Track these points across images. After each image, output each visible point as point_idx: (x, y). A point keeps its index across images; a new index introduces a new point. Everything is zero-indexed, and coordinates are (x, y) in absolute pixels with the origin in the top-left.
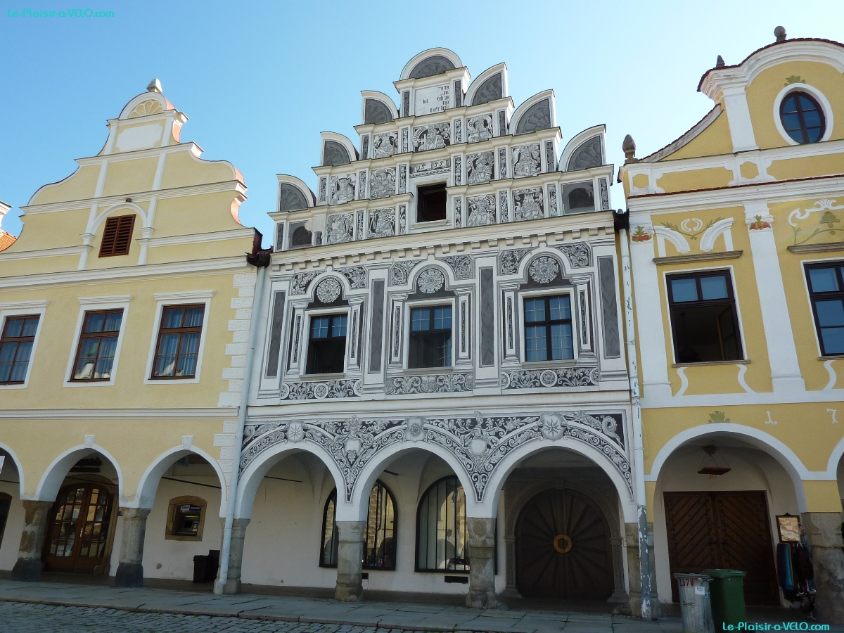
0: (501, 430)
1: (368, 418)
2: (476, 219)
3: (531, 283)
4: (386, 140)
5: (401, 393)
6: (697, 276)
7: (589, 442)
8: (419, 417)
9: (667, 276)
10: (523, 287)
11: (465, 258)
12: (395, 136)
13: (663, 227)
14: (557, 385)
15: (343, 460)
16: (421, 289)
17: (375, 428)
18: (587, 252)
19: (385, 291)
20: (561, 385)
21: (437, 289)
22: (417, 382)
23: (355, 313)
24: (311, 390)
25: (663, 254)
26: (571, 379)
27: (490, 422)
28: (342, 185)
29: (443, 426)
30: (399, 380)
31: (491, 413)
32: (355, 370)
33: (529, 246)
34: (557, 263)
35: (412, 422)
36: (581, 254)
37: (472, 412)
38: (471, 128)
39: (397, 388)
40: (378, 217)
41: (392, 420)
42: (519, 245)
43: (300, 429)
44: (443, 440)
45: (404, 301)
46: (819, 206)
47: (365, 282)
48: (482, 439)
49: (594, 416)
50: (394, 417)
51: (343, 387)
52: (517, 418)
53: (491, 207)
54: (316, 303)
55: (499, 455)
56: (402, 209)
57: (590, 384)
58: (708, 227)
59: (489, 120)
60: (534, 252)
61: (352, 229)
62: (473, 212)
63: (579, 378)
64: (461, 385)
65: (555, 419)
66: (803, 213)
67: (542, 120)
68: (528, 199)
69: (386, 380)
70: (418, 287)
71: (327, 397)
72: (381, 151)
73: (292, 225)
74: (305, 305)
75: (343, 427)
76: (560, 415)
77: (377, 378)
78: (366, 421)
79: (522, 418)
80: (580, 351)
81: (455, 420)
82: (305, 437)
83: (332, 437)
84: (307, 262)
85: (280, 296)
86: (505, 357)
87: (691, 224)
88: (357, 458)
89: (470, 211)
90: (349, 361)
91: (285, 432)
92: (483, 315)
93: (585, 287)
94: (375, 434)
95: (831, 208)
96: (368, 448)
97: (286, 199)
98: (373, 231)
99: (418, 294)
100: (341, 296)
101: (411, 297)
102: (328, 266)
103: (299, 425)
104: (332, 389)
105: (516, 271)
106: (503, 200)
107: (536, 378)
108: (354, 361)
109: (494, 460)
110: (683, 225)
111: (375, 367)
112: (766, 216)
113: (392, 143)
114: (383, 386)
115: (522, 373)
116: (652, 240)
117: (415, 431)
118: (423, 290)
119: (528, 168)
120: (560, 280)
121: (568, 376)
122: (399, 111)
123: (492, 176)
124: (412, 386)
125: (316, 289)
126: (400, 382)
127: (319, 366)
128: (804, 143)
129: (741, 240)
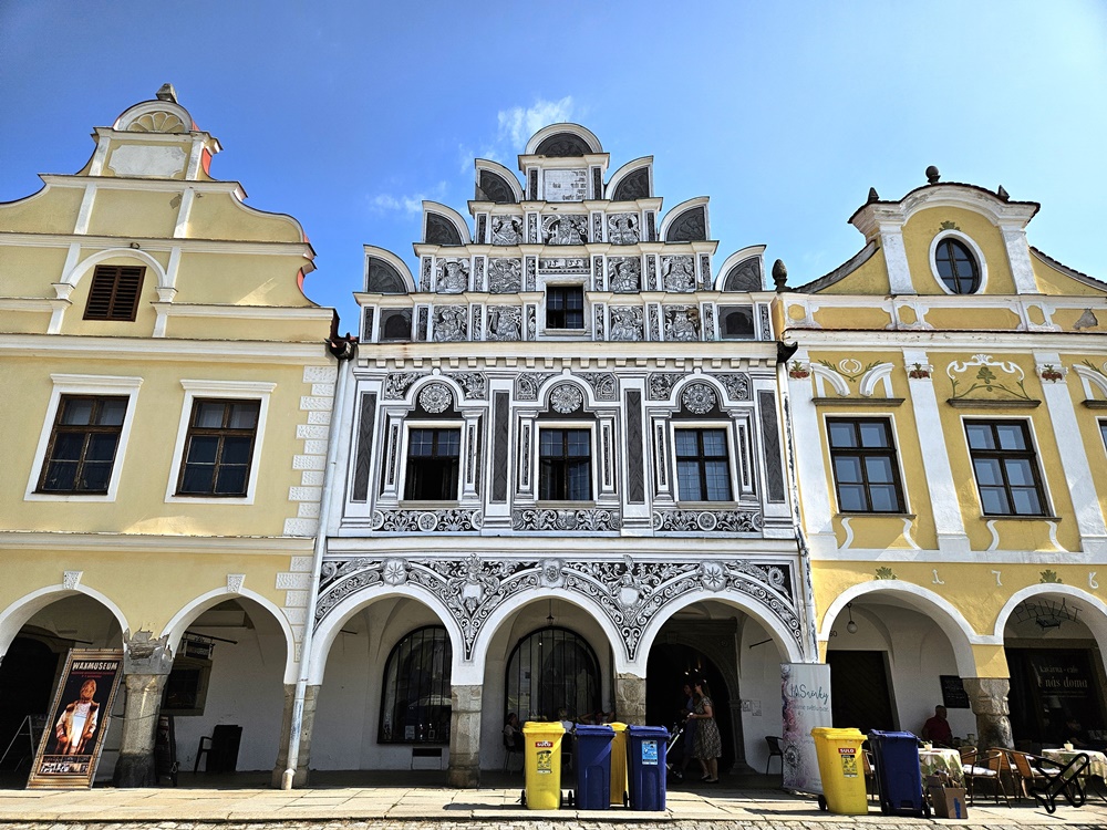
0: (656, 578)
1: (492, 558)
2: (620, 333)
3: (684, 414)
4: (507, 225)
5: (532, 529)
6: (857, 421)
7: (755, 595)
8: (556, 559)
9: (827, 418)
10: (676, 416)
11: (608, 376)
12: (519, 222)
13: (820, 365)
14: (716, 529)
15: (461, 608)
16: (554, 407)
17: (501, 570)
18: (747, 384)
19: (511, 406)
20: (721, 530)
21: (574, 409)
22: (552, 517)
23: (471, 429)
24: (413, 520)
25: (822, 393)
26: (731, 523)
27: (643, 568)
28: (451, 271)
29: (586, 571)
30: (530, 512)
31: (643, 557)
32: (472, 498)
33: (682, 370)
34: (713, 393)
35: (548, 564)
36: (740, 385)
37: (621, 556)
38: (613, 227)
39: (527, 523)
40: (499, 316)
41: (522, 561)
42: (670, 369)
43: (401, 568)
44: (587, 587)
45: (534, 420)
46: (975, 361)
47: (484, 392)
48: (633, 587)
49: (759, 566)
50: (527, 558)
51: (457, 518)
52: (674, 565)
53: (638, 320)
54: (418, 412)
55: (653, 607)
56: (532, 310)
57: (753, 530)
58: (867, 370)
59: (634, 220)
60: (689, 378)
61: (466, 326)
62: (617, 324)
63: (740, 522)
64: (606, 523)
65: (716, 567)
66: (961, 366)
67: (696, 230)
68: (679, 318)
69: (513, 512)
70: (551, 405)
71: (436, 530)
72: (501, 236)
73: (384, 312)
74: (404, 414)
75: (459, 567)
76: (722, 563)
77: (501, 510)
78: (490, 561)
79: (679, 565)
80: (741, 493)
81: (601, 564)
82: (408, 579)
83: (444, 580)
84: (406, 360)
85: (369, 399)
86: (656, 494)
87: (851, 366)
88: (478, 606)
89: (613, 322)
90: (465, 487)
91: (381, 571)
92: (630, 444)
93: (744, 422)
94: (501, 578)
95: (988, 364)
96: (491, 594)
97: (376, 278)
98: (494, 331)
99: (551, 414)
100: (452, 406)
101: (542, 416)
102: (434, 368)
103: (399, 563)
104: (442, 520)
105: (667, 397)
106: (653, 314)
107: (693, 520)
108: (472, 486)
109: (647, 612)
110: (842, 365)
112: (925, 364)
113: (515, 229)
114: (510, 519)
115: (677, 514)
116: (810, 377)
117: (552, 576)
118: (557, 408)
119: (680, 281)
120: (717, 412)
121: (729, 520)
122: (524, 192)
123: (639, 286)
124: (546, 521)
125: (419, 395)
126: (531, 516)
127: (423, 490)
128: (956, 293)
129: (901, 387)
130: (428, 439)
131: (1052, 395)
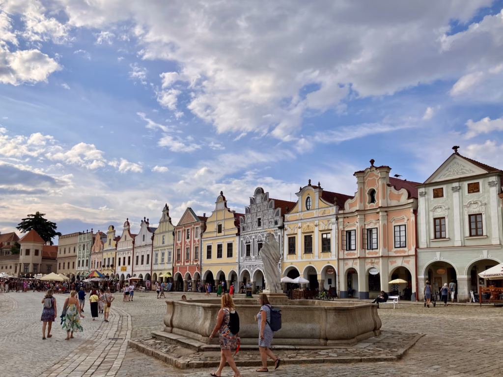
4: (253, 208)
5: (257, 260)
6: (291, 238)
9: (288, 238)
13: (288, 228)
16: (259, 240)
17: (254, 266)
19: (254, 240)
23: (251, 244)
25: (288, 233)
28: (248, 218)
35: (258, 265)
38: (263, 207)
40: (253, 225)
43: (246, 266)
47: (252, 238)
54: (246, 243)
58: (294, 228)
59: (266, 205)
61: (250, 228)
66: (305, 225)
68: (270, 223)
72: (253, 211)
83: (249, 267)
84: (244, 235)
85: (242, 241)
88: (252, 271)
89: (264, 225)
95: (309, 224)
97: (241, 221)
98: (252, 228)
101: (257, 242)
102: (247, 235)
104: (249, 259)
106: (267, 223)
108: (251, 254)
110: (291, 227)
111: (254, 255)
112: (300, 226)
114: (255, 258)
119: (270, 216)
123: (266, 217)
125: (246, 240)
127: (248, 254)
128: (308, 210)
129: (297, 231)
130: (248, 247)
131: (316, 230)
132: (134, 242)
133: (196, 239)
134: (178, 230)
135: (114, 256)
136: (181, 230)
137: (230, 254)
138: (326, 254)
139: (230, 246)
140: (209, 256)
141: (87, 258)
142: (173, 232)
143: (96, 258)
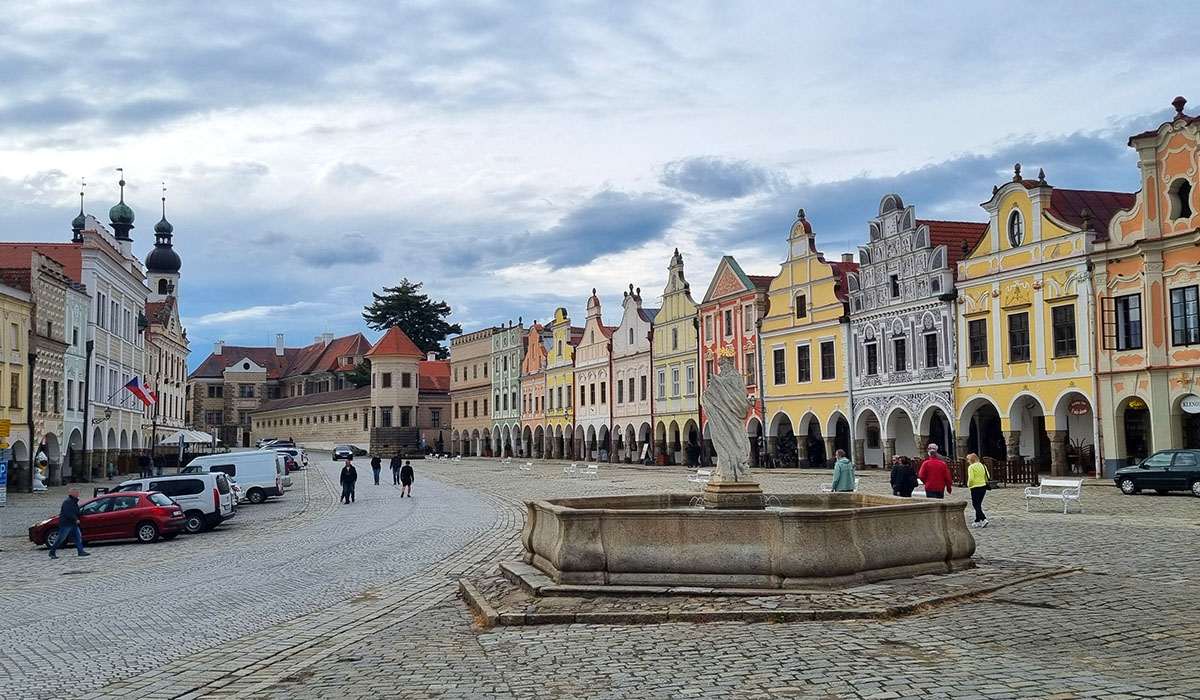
0: (920, 399)
1: (885, 394)
2: (908, 296)
3: (925, 330)
4: (879, 250)
5: (893, 383)
6: (979, 322)
7: (942, 404)
8: (899, 393)
9: (969, 323)
10: (923, 331)
11: (906, 317)
12: (881, 248)
13: (968, 296)
14: (934, 378)
15: (881, 413)
17: (887, 399)
18: (940, 313)
19: (885, 333)
21: (900, 332)
22: (898, 377)
23: (878, 344)
24: (869, 382)
25: (967, 311)
26: (938, 375)
27: (917, 395)
28: (868, 276)
29: (905, 397)
30: (893, 376)
31: (917, 391)
32: (880, 372)
33: (923, 310)
34: (932, 319)
35: (897, 396)
36: (938, 314)
37: (912, 391)
38: (903, 245)
39: (892, 380)
40: (880, 295)
42: (921, 310)
43: (868, 400)
44: (905, 404)
45: (891, 338)
46: (1014, 284)
47: (879, 329)
48: (916, 403)
49: (942, 392)
50: (892, 394)
51: (878, 380)
54: (867, 340)
55: (920, 409)
56: (886, 291)
57: (943, 377)
58: (981, 296)
59: (908, 240)
60: (925, 314)
63: (940, 375)
64: (909, 378)
65: (933, 394)
66: (1009, 288)
67: (923, 241)
68: (922, 286)
69: (889, 376)
70: (894, 331)
71: (874, 385)
72: (878, 257)
73: (855, 299)
74: (863, 340)
75: (879, 398)
76: (934, 392)
77: (886, 376)
78: (885, 396)
79: (925, 393)
80: (939, 362)
81: (909, 395)
82: (870, 403)
83: (876, 403)
84: (861, 319)
85: (855, 335)
86: (921, 365)
87: (977, 294)
88: (884, 412)
89: (906, 291)
90: (879, 368)
91: (864, 401)
92: (913, 344)
93: (940, 331)
94: (887, 402)
95: (1018, 285)
96: (886, 407)
97: (852, 285)
98: (879, 302)
99: (895, 335)
100: (873, 335)
101: (893, 336)
102: (868, 320)
103: (867, 398)
104: (875, 381)
105: (921, 323)
107: (929, 375)
109: (919, 411)
110: (974, 294)
111: (885, 371)
112: (997, 290)
114: (889, 379)
115: (925, 373)
116: (964, 303)
117: (898, 400)
118: (896, 332)
120: (933, 327)
121: (936, 374)
124: (897, 379)
125: (866, 332)
126: (893, 378)
127: (872, 370)
128: (1015, 245)
129: (990, 304)
130: (872, 349)
131: (1037, 298)
132: (610, 348)
133: (748, 336)
134: (705, 315)
135: (571, 383)
136: (711, 313)
137: (828, 372)
138: (1065, 362)
139: (827, 349)
140: (780, 378)
141: (514, 390)
142: (695, 319)
143: (533, 389)
